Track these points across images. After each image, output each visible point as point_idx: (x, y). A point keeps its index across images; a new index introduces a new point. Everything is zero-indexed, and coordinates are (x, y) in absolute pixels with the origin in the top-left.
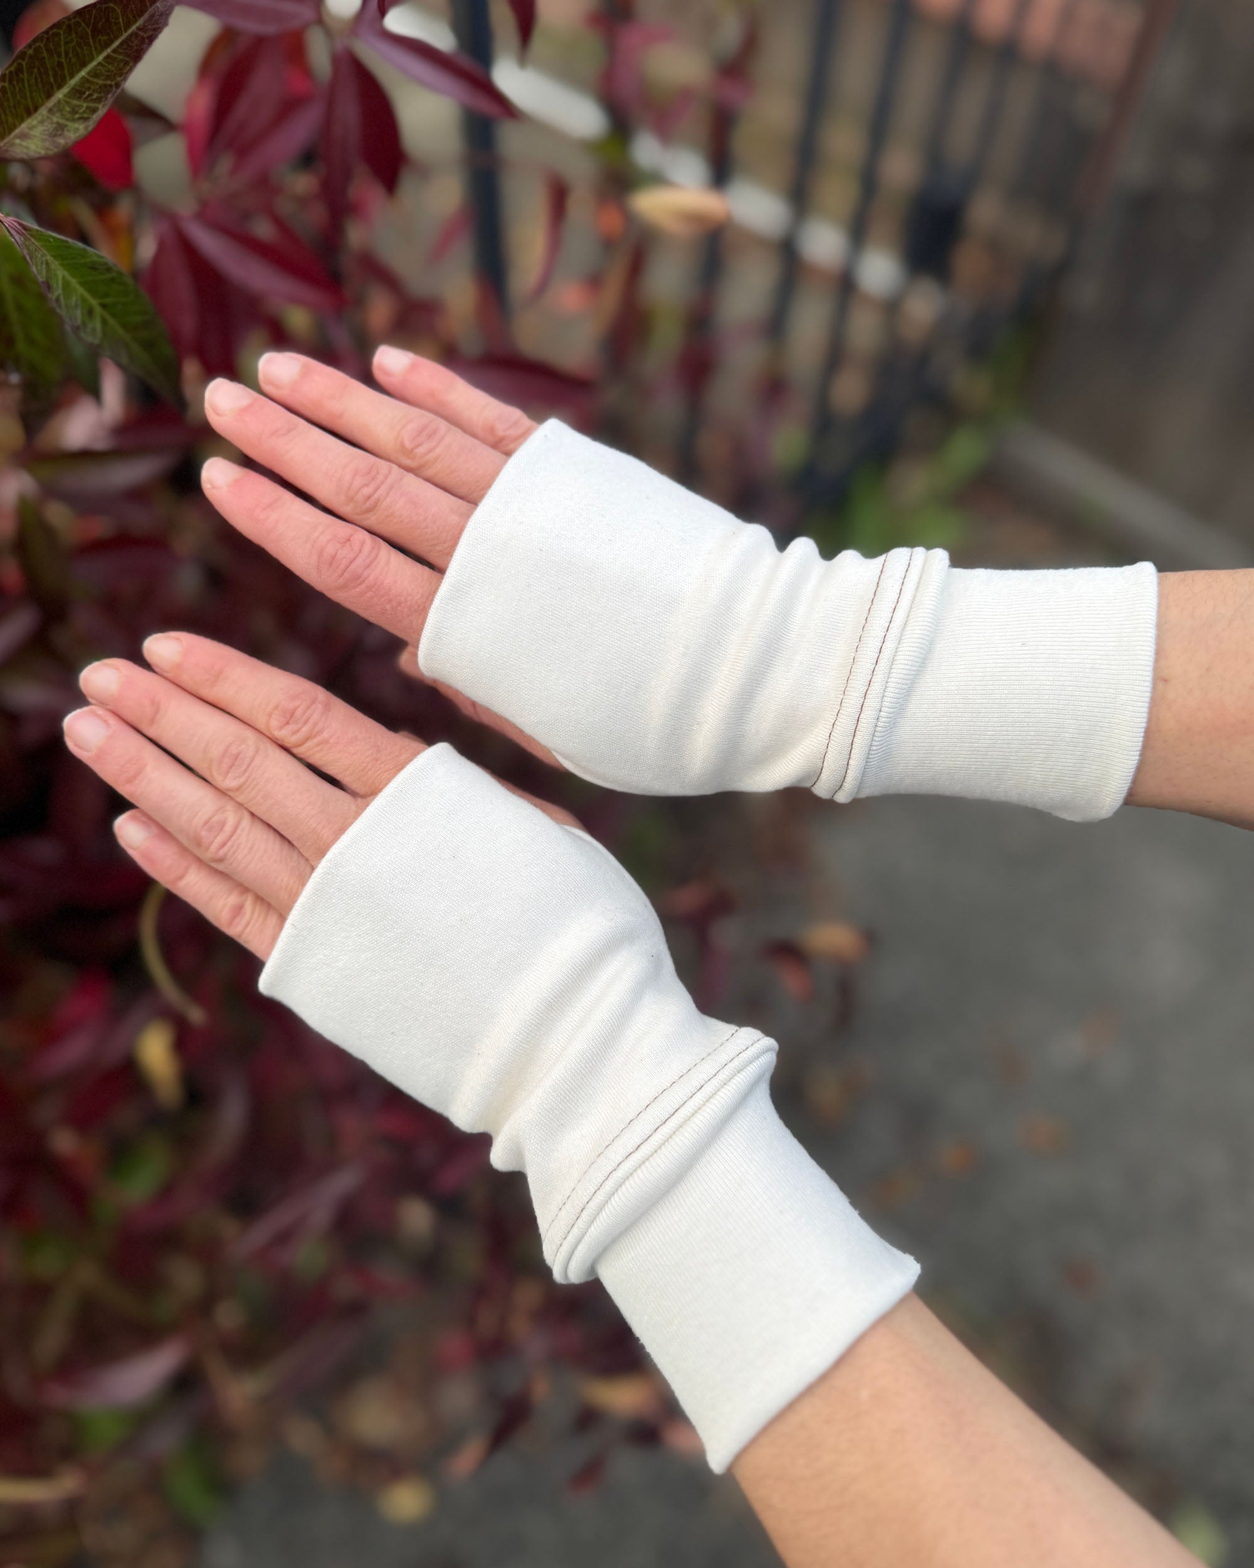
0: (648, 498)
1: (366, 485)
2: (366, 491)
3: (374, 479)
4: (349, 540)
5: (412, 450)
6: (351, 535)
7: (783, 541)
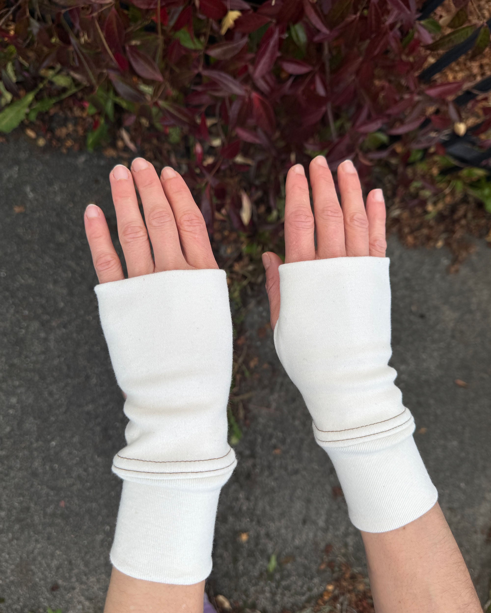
0: (380, 309)
1: (332, 212)
2: (329, 213)
3: (335, 213)
4: (308, 216)
5: (354, 220)
6: (310, 216)
7: (391, 364)
